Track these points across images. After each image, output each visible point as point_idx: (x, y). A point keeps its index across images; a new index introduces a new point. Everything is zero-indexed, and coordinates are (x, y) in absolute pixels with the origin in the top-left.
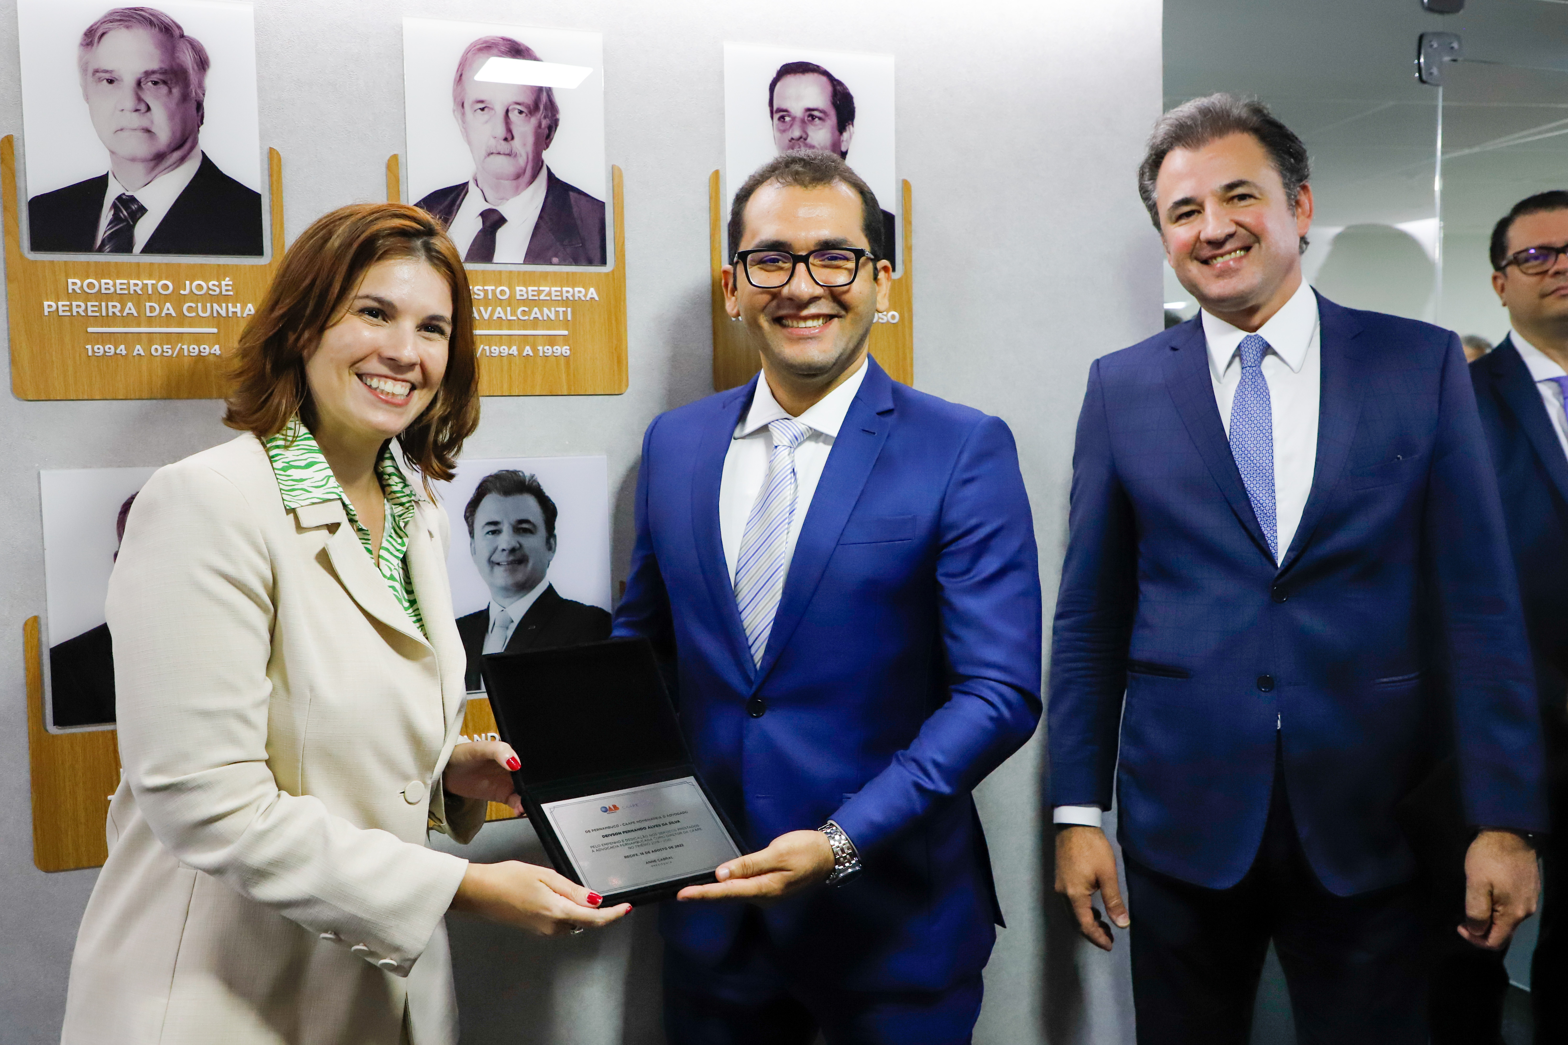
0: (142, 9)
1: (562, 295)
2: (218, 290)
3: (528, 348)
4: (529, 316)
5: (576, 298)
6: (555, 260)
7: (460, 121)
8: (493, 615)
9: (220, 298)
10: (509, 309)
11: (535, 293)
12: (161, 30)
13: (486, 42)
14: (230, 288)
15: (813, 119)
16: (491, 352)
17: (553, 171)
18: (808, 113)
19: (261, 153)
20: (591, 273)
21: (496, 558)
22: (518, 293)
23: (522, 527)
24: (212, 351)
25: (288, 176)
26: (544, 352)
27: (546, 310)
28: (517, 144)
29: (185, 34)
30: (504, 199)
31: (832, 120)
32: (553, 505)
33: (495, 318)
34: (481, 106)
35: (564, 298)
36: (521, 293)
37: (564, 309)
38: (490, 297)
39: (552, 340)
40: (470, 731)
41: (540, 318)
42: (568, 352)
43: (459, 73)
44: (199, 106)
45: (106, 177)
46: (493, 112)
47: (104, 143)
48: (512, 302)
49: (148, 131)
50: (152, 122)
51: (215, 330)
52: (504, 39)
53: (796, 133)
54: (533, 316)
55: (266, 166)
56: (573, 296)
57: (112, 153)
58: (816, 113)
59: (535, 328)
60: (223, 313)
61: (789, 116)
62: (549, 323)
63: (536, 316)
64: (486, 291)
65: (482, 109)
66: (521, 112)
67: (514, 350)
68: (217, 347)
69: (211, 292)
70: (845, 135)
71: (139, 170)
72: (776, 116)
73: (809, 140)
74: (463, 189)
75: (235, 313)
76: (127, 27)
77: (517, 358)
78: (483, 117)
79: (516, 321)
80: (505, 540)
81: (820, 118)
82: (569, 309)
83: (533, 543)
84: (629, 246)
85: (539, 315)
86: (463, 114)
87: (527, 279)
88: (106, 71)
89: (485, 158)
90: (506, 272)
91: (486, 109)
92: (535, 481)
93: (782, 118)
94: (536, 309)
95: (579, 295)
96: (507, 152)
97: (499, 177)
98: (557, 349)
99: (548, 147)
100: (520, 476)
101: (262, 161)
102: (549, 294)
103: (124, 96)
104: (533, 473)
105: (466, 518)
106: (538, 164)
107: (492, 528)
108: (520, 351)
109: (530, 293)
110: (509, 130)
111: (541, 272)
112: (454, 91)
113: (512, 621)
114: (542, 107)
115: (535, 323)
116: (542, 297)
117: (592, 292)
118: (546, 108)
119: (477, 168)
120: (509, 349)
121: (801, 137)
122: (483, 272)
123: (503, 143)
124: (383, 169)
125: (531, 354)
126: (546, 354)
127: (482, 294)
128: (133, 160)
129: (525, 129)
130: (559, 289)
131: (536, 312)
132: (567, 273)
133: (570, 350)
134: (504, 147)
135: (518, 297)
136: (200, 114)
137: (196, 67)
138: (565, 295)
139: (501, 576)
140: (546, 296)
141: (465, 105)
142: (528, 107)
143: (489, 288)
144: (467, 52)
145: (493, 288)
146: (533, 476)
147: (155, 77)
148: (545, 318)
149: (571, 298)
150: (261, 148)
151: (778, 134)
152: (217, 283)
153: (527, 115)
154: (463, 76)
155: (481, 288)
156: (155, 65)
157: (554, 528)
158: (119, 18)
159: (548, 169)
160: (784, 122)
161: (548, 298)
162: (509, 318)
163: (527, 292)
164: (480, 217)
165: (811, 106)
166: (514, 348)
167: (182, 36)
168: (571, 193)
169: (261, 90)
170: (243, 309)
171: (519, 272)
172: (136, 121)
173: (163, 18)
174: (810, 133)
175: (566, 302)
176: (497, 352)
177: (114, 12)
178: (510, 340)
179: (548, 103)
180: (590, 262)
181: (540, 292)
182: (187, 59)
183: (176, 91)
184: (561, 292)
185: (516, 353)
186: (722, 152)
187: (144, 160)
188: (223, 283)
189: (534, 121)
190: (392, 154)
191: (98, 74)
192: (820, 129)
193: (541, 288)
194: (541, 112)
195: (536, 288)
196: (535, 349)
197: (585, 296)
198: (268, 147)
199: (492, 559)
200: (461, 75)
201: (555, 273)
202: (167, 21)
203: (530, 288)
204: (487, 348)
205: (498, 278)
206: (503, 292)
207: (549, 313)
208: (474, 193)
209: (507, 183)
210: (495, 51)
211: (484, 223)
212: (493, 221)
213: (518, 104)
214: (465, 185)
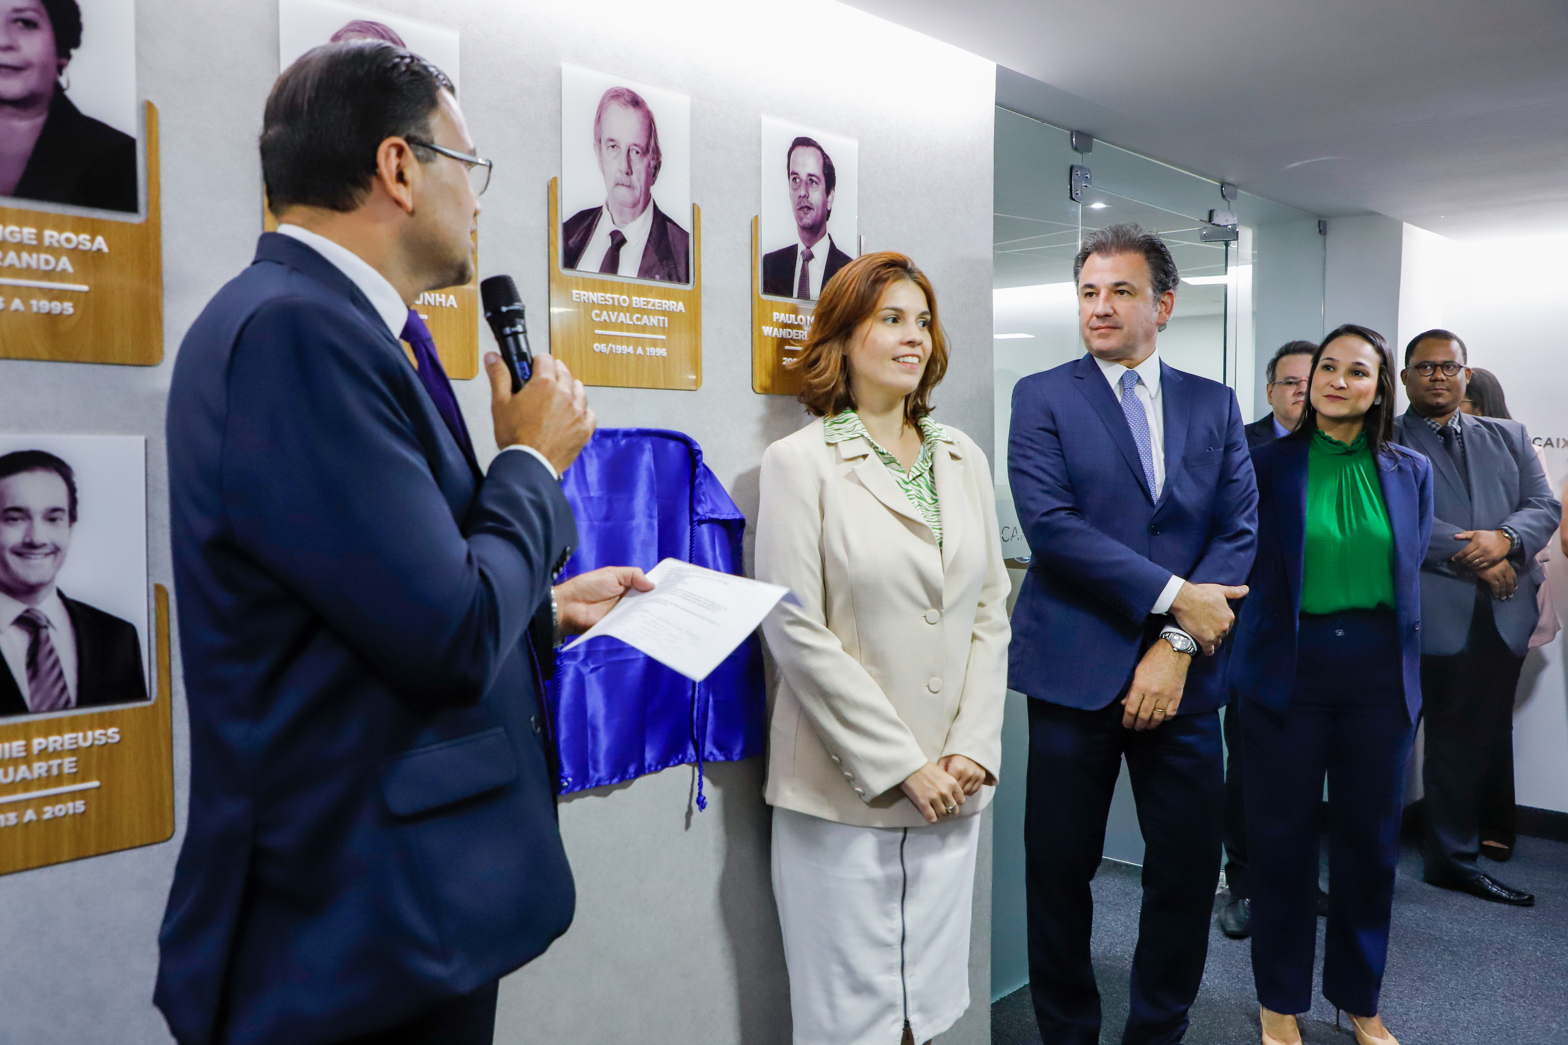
0: (376, 24)
1: (662, 306)
3: (640, 348)
4: (641, 322)
5: (671, 310)
6: (657, 277)
7: (598, 155)
10: (628, 314)
11: (645, 303)
13: (616, 91)
15: (812, 183)
16: (616, 350)
17: (657, 204)
18: (809, 177)
22: (634, 302)
26: (650, 352)
27: (651, 318)
28: (634, 177)
30: (625, 223)
31: (822, 186)
33: (618, 322)
34: (612, 144)
35: (664, 309)
36: (636, 302)
37: (663, 318)
38: (616, 304)
41: (648, 324)
42: (665, 353)
43: (599, 115)
46: (620, 150)
48: (630, 310)
52: (628, 90)
53: (803, 193)
54: (644, 322)
56: (669, 307)
58: (814, 178)
59: (644, 332)
60: (432, 303)
61: (799, 178)
62: (653, 329)
64: (613, 298)
65: (613, 147)
66: (637, 153)
67: (631, 350)
70: (830, 197)
72: (791, 177)
73: (809, 198)
74: (599, 211)
75: (441, 303)
77: (633, 355)
78: (613, 153)
79: (632, 326)
81: (816, 183)
82: (666, 318)
84: (703, 268)
85: (647, 322)
86: (600, 149)
87: (641, 292)
89: (614, 187)
91: (615, 147)
93: (794, 179)
94: (645, 317)
95: (672, 307)
96: (628, 184)
97: (622, 204)
98: (658, 351)
99: (654, 183)
102: (654, 305)
106: (648, 197)
108: (635, 349)
109: (642, 303)
110: (630, 167)
111: (649, 286)
112: (595, 128)
114: (651, 150)
115: (644, 328)
116: (650, 307)
117: (681, 306)
118: (653, 152)
119: (609, 196)
120: (628, 347)
121: (805, 196)
123: (625, 175)
124: (546, 188)
125: (642, 353)
126: (651, 355)
127: (611, 301)
129: (639, 166)
130: (660, 301)
131: (645, 319)
132: (665, 288)
134: (625, 179)
135: (634, 306)
138: (664, 306)
140: (652, 306)
141: (602, 141)
142: (642, 149)
143: (615, 296)
144: (604, 98)
145: (617, 296)
148: (651, 325)
149: (667, 310)
151: (792, 192)
153: (641, 155)
154: (601, 117)
155: (609, 296)
158: (358, 29)
159: (654, 200)
160: (796, 182)
161: (653, 308)
162: (628, 322)
163: (640, 302)
164: (610, 237)
165: (811, 173)
166: (631, 348)
168: (668, 223)
170: (447, 300)
173: (391, 34)
174: (810, 193)
175: (664, 313)
176: (620, 350)
177: (355, 23)
178: (627, 341)
179: (655, 147)
180: (679, 280)
181: (648, 303)
184: (661, 303)
185: (632, 352)
186: (759, 201)
189: (645, 160)
190: (553, 176)
192: (816, 191)
193: (649, 299)
194: (650, 154)
195: (646, 299)
196: (644, 350)
197: (677, 308)
200: (600, 116)
202: (394, 37)
203: (642, 299)
205: (621, 288)
206: (624, 301)
207: (654, 320)
208: (606, 215)
209: (627, 210)
210: (622, 100)
211: (612, 241)
212: (618, 240)
213: (636, 145)
214: (600, 208)
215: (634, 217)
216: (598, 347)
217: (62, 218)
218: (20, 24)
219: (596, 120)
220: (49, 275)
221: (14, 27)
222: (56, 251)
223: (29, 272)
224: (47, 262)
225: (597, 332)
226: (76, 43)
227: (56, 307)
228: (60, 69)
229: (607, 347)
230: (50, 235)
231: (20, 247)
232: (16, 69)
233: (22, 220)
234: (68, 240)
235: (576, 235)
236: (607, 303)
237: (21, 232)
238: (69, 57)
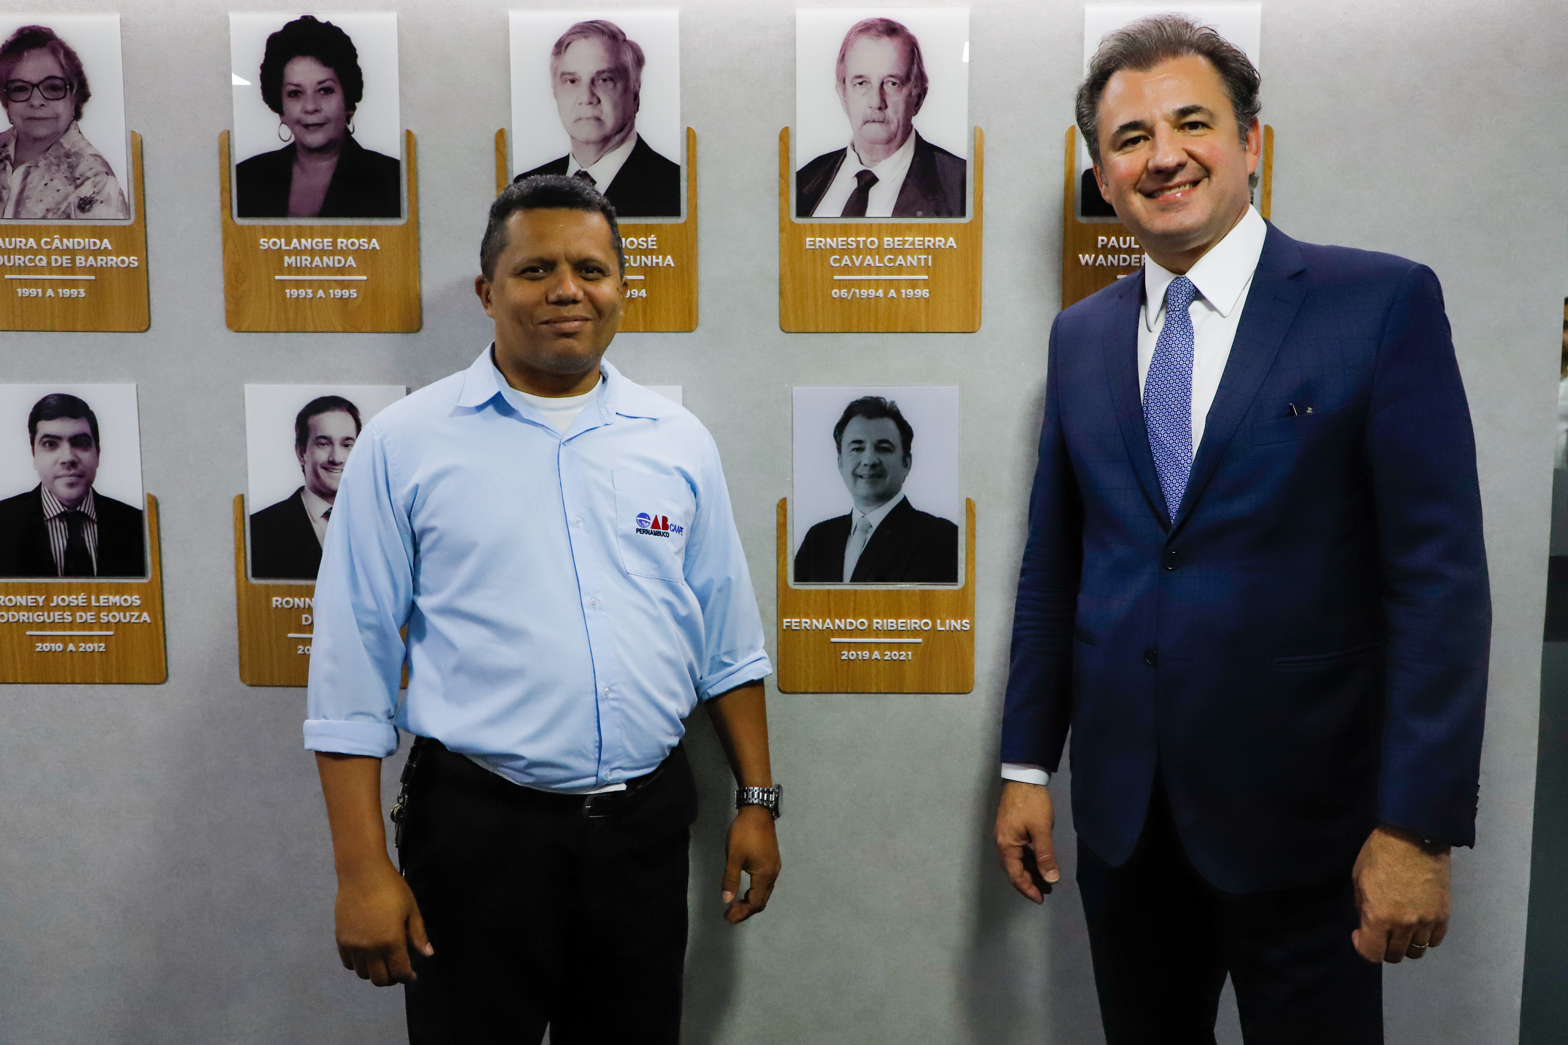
0: (596, 22)
1: (924, 244)
2: (645, 244)
3: (892, 291)
4: (895, 263)
5: (937, 247)
6: (920, 213)
7: (842, 96)
8: (856, 519)
9: (647, 252)
10: (877, 257)
11: (901, 243)
12: (609, 37)
13: (865, 24)
14: (654, 243)
16: (860, 295)
17: (921, 134)
19: (681, 132)
20: (951, 224)
21: (859, 471)
22: (886, 243)
23: (882, 446)
24: (640, 295)
25: (702, 150)
26: (906, 294)
27: (909, 258)
28: (890, 112)
29: (628, 38)
30: (876, 161)
32: (910, 428)
33: (865, 265)
34: (860, 80)
35: (926, 247)
36: (888, 243)
37: (926, 257)
38: (861, 247)
39: (913, 284)
40: (832, 616)
41: (904, 265)
42: (928, 294)
43: (842, 53)
44: (636, 97)
45: (568, 156)
46: (870, 85)
47: (567, 131)
48: (880, 251)
49: (598, 119)
50: (601, 112)
51: (642, 277)
52: (881, 20)
54: (898, 262)
55: (685, 143)
56: (934, 244)
57: (573, 138)
59: (900, 274)
60: (649, 264)
62: (912, 269)
63: (900, 263)
64: (858, 242)
65: (861, 84)
66: (894, 84)
67: (880, 293)
68: (644, 291)
69: (640, 247)
71: (591, 150)
74: (843, 154)
75: (657, 263)
76: (586, 37)
77: (883, 299)
78: (861, 90)
79: (884, 268)
80: (868, 456)
82: (930, 257)
83: (891, 460)
84: (986, 198)
85: (903, 262)
86: (844, 89)
87: (894, 231)
88: (570, 74)
89: (862, 126)
90: (876, 224)
91: (864, 83)
92: (895, 407)
94: (901, 257)
95: (939, 244)
96: (881, 119)
97: (873, 142)
98: (918, 292)
99: (917, 113)
100: (882, 402)
101: (682, 138)
102: (913, 243)
103: (582, 93)
104: (893, 400)
105: (835, 436)
106: (907, 128)
107: (856, 446)
108: (886, 293)
109: (896, 243)
110: (883, 100)
111: (907, 224)
112: (838, 69)
113: (871, 526)
114: (913, 78)
115: (900, 269)
116: (906, 246)
117: (951, 241)
118: (916, 79)
119: (855, 135)
120: (877, 291)
122: (857, 225)
123: (877, 111)
124: (777, 140)
125: (895, 296)
126: (908, 297)
127: (855, 244)
128: (587, 143)
129: (896, 99)
130: (922, 239)
131: (900, 259)
133: (930, 292)
134: (878, 115)
135: (886, 247)
136: (637, 103)
137: (634, 65)
138: (927, 243)
139: (863, 487)
140: (909, 245)
141: (847, 80)
142: (900, 79)
143: (861, 239)
144: (849, 34)
145: (864, 239)
146: (893, 402)
147: (605, 76)
148: (909, 265)
149: (932, 247)
150: (681, 128)
152: (645, 239)
153: (899, 86)
154: (846, 56)
155: (854, 239)
156: (604, 66)
157: (910, 448)
158: (579, 30)
159: (917, 133)
161: (912, 247)
162: (878, 265)
163: (893, 242)
164: (856, 178)
166: (881, 291)
167: (625, 40)
168: (935, 153)
169: (683, 81)
170: (663, 260)
171: (887, 225)
172: (589, 111)
173: (611, 28)
175: (927, 251)
176: (866, 294)
177: (576, 27)
178: (876, 284)
179: (919, 74)
180: (950, 215)
181: (904, 242)
182: (628, 58)
183: (619, 86)
184: (923, 241)
185: (882, 295)
187: (595, 143)
188: (650, 239)
189: (905, 91)
190: (784, 126)
191: (564, 76)
193: (906, 239)
194: (912, 83)
195: (901, 239)
196: (898, 292)
197: (945, 244)
198: (686, 127)
199: (856, 472)
200: (844, 55)
201: (919, 225)
202: (615, 29)
203: (896, 239)
204: (857, 291)
205: (869, 230)
206: (872, 243)
207: (912, 260)
208: (851, 155)
209: (880, 147)
210: (873, 32)
211: (859, 183)
212: (866, 180)
213: (891, 76)
214: (844, 151)
215: (889, 153)
216: (835, 293)
217: (349, 227)
218: (322, 92)
219: (838, 60)
220: (341, 271)
221: (318, 95)
222: (344, 253)
223: (328, 270)
224: (339, 261)
225: (836, 277)
226: (359, 97)
227: (346, 293)
228: (348, 119)
229: (849, 292)
230: (342, 242)
231: (323, 253)
232: (319, 125)
233: (323, 232)
234: (353, 244)
235: (812, 182)
236: (849, 247)
237: (323, 242)
238: (354, 108)
